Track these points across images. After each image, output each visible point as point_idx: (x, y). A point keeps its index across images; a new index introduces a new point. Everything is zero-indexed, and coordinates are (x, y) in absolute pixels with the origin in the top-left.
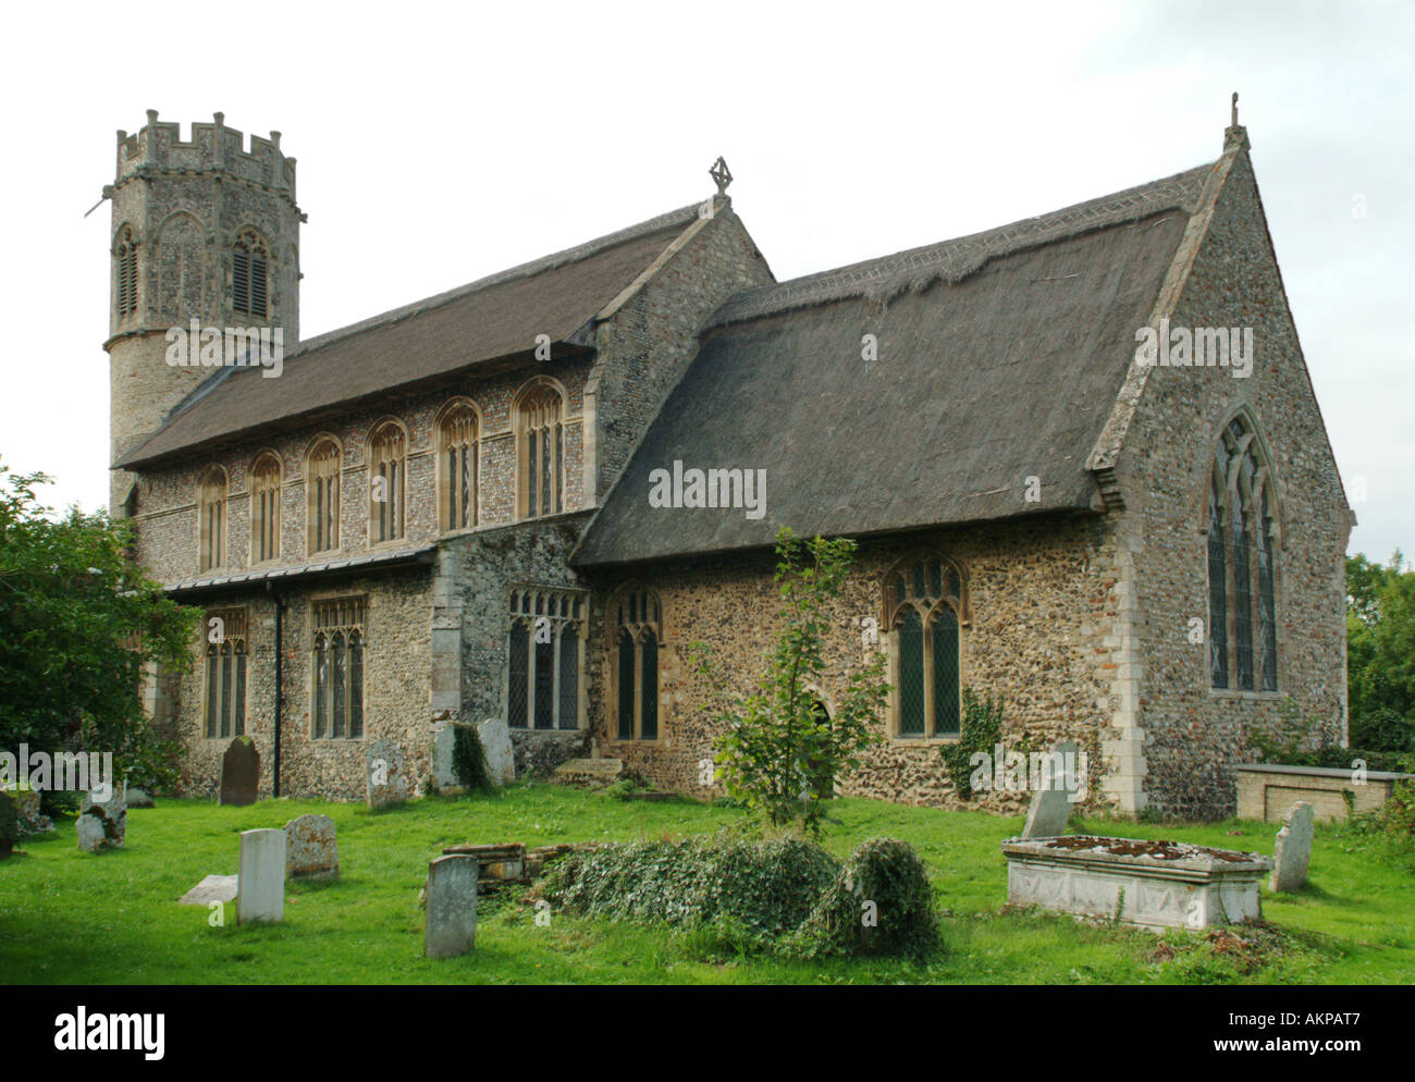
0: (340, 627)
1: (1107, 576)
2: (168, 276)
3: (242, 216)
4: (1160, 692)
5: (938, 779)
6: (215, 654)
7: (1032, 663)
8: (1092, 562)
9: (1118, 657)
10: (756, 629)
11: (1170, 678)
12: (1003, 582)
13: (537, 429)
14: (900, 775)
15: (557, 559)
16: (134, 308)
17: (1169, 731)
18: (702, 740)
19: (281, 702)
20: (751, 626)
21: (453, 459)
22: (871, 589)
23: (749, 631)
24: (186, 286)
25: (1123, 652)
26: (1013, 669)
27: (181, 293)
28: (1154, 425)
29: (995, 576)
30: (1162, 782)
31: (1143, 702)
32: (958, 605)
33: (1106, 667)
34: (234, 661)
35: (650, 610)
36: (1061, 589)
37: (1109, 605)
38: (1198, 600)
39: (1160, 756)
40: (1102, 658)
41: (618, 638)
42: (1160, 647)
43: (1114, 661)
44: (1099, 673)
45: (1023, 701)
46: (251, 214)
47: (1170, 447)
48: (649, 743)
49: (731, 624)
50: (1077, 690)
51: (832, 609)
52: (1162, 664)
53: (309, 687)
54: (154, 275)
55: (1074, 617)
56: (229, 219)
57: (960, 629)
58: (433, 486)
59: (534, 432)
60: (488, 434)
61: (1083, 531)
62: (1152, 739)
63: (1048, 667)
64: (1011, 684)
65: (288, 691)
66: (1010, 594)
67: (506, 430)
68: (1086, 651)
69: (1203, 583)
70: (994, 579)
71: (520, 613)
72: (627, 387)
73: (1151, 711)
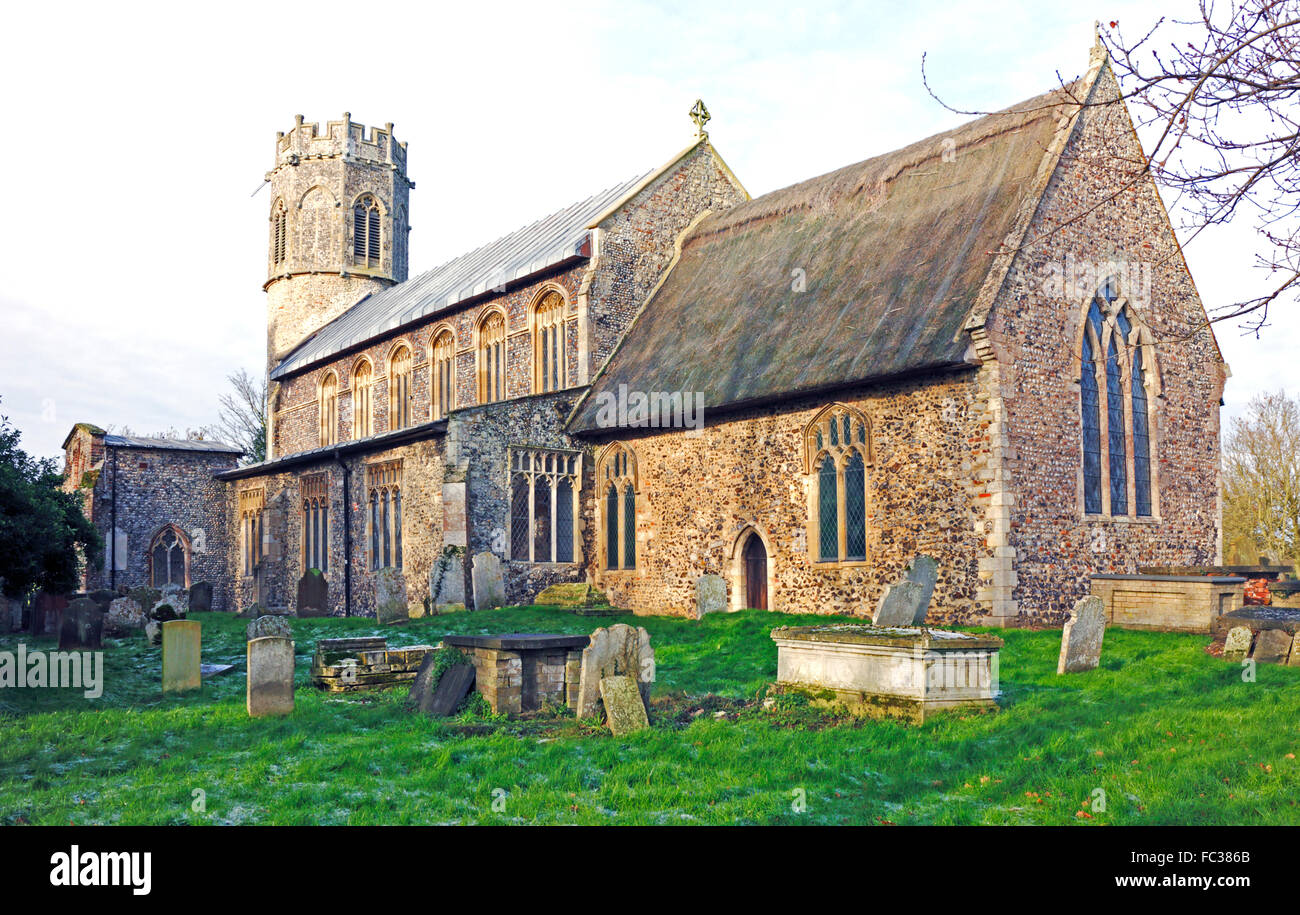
0: (387, 484)
1: (981, 419)
2: (307, 233)
3: (362, 186)
4: (1032, 516)
5: (848, 595)
6: (308, 509)
7: (923, 495)
8: (970, 408)
9: (990, 488)
10: (708, 477)
11: (1043, 505)
12: (899, 428)
13: (548, 326)
14: (819, 592)
15: (552, 427)
16: (283, 259)
17: (1042, 549)
18: (668, 568)
19: (349, 543)
20: (704, 475)
21: (489, 353)
22: (796, 440)
23: (703, 479)
24: (320, 240)
25: (996, 483)
26: (907, 501)
27: (316, 245)
28: (1024, 289)
29: (893, 424)
30: (1033, 592)
31: (1014, 526)
32: (864, 450)
33: (982, 496)
34: (321, 512)
35: (629, 466)
36: (945, 432)
37: (984, 443)
38: (1071, 438)
39: (1031, 570)
40: (979, 489)
41: (606, 489)
42: (1033, 478)
43: (989, 491)
44: (977, 502)
45: (915, 528)
46: (369, 184)
47: (1040, 309)
48: (628, 572)
49: (690, 474)
50: (959, 516)
51: (765, 458)
52: (1034, 492)
53: (368, 532)
54: (297, 233)
55: (956, 454)
56: (352, 189)
57: (866, 470)
58: (474, 376)
59: (546, 328)
60: (512, 332)
61: (963, 382)
62: (1023, 556)
63: (936, 499)
64: (906, 514)
65: (354, 535)
66: (904, 438)
67: (526, 328)
68: (967, 483)
69: (1077, 424)
70: (892, 426)
71: (521, 470)
72: (615, 288)
73: (1023, 533)
